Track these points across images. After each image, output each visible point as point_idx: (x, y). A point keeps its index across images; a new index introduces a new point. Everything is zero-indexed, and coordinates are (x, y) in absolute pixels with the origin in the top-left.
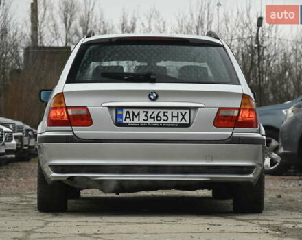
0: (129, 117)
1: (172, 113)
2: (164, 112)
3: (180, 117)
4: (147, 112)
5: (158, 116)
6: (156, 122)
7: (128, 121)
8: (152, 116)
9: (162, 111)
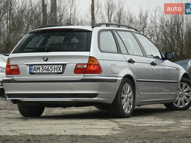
0: (35, 70)
1: (54, 67)
2: (51, 67)
3: (58, 69)
4: (43, 67)
5: (48, 69)
6: (47, 72)
7: (35, 71)
8: (45, 69)
9: (50, 66)
